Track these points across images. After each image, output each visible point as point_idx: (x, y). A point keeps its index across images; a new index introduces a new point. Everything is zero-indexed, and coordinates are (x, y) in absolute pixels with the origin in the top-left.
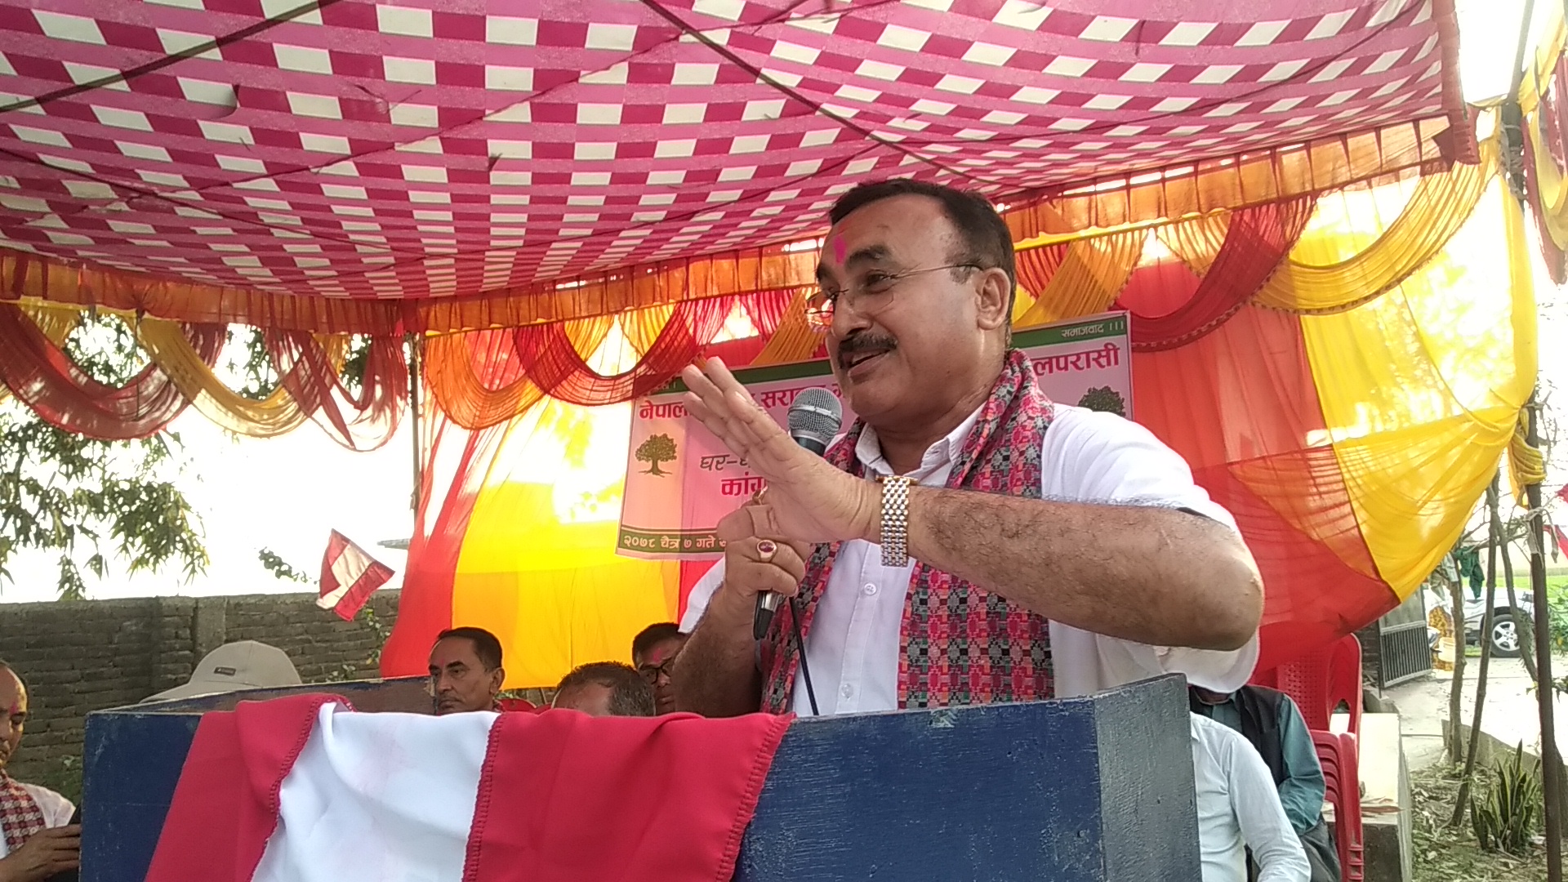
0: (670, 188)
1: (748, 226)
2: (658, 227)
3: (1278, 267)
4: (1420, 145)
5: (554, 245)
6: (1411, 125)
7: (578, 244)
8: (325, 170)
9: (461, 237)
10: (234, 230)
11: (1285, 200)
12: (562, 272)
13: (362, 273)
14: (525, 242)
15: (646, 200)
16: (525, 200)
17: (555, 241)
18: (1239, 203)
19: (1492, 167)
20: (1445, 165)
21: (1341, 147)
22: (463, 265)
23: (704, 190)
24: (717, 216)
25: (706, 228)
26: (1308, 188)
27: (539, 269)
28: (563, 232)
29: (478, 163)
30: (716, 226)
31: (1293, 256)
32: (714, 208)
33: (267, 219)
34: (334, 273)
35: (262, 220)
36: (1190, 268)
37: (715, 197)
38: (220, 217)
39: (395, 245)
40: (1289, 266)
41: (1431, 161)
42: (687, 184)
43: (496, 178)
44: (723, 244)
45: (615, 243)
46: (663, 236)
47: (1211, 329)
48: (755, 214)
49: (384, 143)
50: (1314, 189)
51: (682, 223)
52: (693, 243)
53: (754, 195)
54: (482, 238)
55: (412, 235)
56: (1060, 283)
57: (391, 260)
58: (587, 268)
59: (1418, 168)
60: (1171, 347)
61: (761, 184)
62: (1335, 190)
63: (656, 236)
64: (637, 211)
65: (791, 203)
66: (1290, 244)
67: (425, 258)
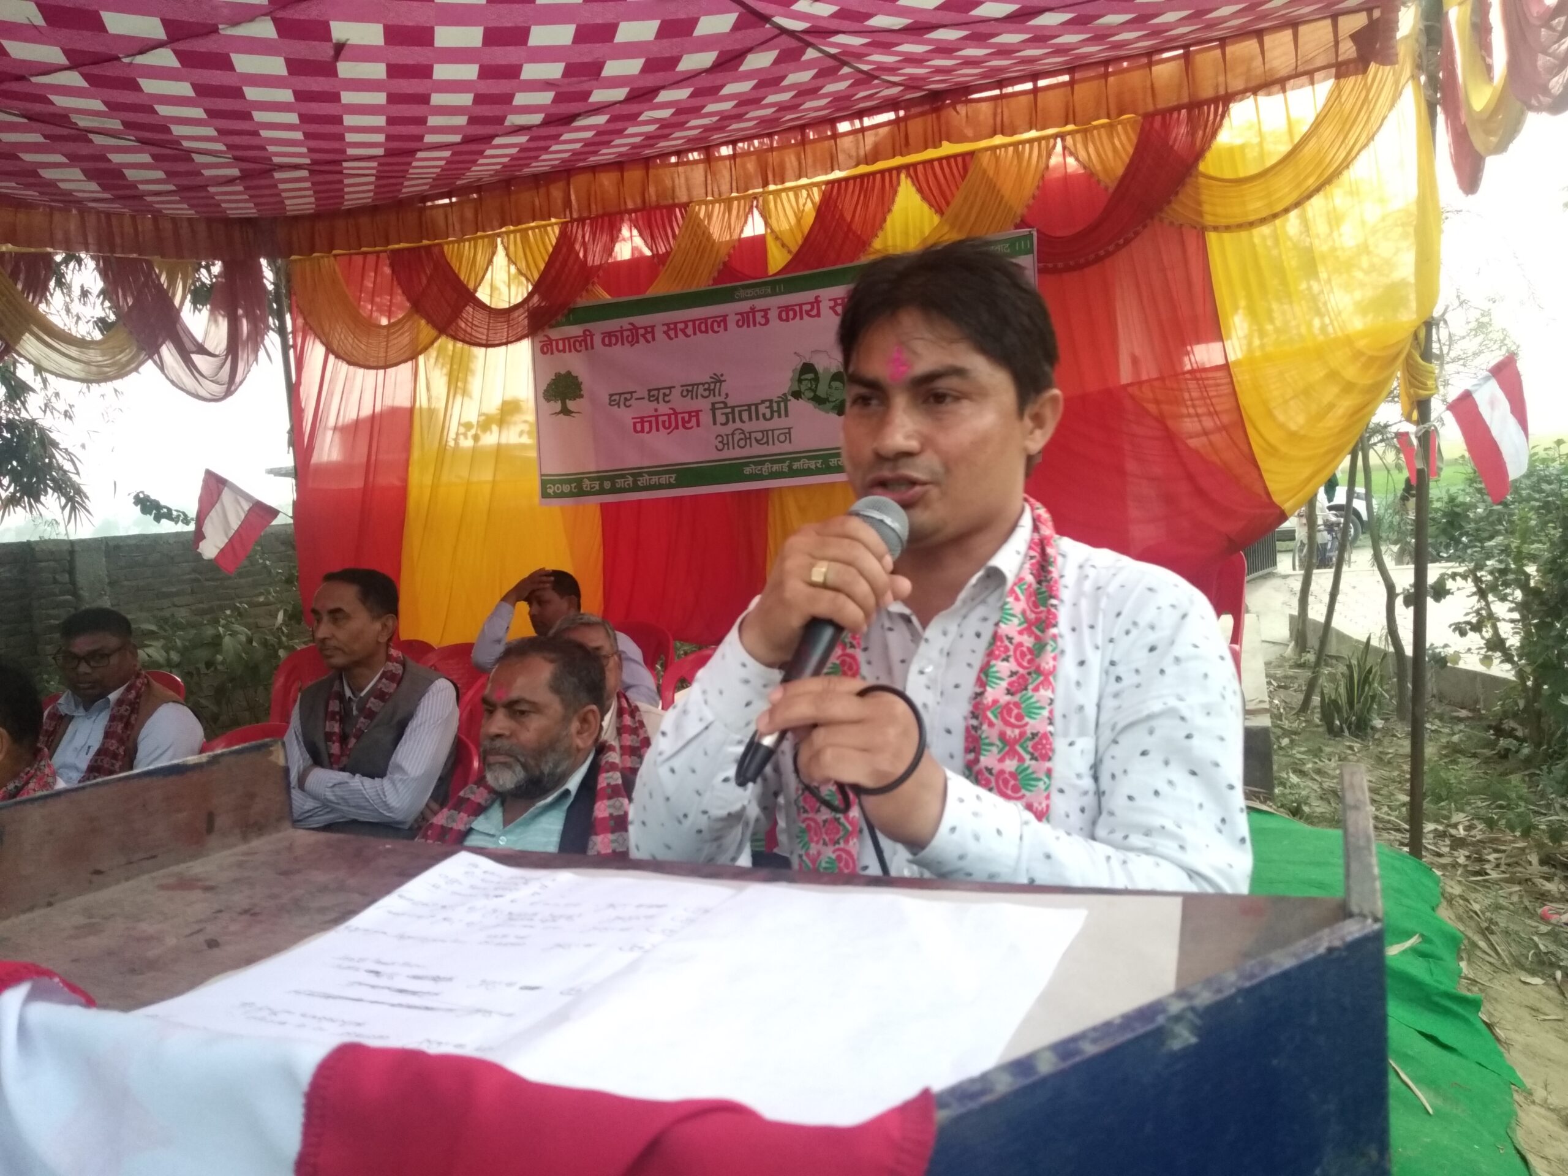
0: (546, 85)
1: (635, 133)
2: (536, 132)
3: (1188, 180)
4: (1337, 43)
5: (420, 155)
6: (1329, 22)
7: (447, 154)
8: (140, 60)
9: (313, 144)
10: (45, 137)
11: (1195, 106)
12: (432, 187)
13: (204, 187)
14: (386, 150)
15: (520, 99)
16: (380, 98)
17: (420, 150)
18: (1150, 108)
19: (1407, 71)
20: (1360, 66)
21: (1257, 45)
22: (320, 178)
23: (585, 87)
24: (601, 119)
25: (589, 134)
26: (1222, 92)
27: (406, 183)
28: (429, 139)
29: (322, 51)
30: (601, 132)
31: (1202, 167)
32: (598, 109)
33: (83, 122)
34: (172, 188)
35: (76, 124)
36: (1099, 182)
37: (599, 96)
38: (25, 120)
39: (239, 153)
40: (1197, 177)
41: (1346, 63)
42: (566, 81)
43: (346, 69)
44: (607, 154)
45: (488, 152)
46: (542, 144)
47: (1119, 247)
48: (642, 118)
49: (204, 25)
50: (1227, 93)
51: (560, 129)
52: (575, 153)
53: (642, 95)
54: (336, 145)
55: (254, 141)
56: (966, 198)
57: (235, 172)
58: (459, 182)
59: (1333, 70)
60: (1079, 267)
61: (651, 81)
62: (1248, 94)
63: (533, 145)
64: (511, 114)
65: (683, 105)
66: (1199, 155)
67: (274, 170)
